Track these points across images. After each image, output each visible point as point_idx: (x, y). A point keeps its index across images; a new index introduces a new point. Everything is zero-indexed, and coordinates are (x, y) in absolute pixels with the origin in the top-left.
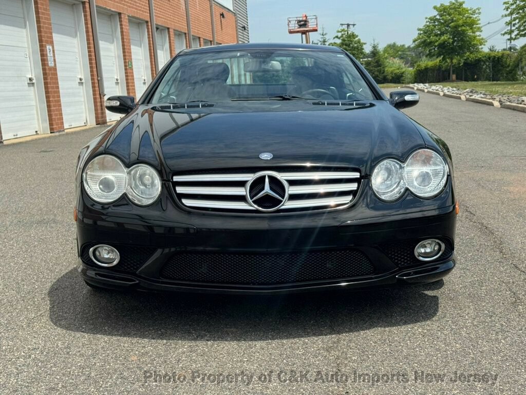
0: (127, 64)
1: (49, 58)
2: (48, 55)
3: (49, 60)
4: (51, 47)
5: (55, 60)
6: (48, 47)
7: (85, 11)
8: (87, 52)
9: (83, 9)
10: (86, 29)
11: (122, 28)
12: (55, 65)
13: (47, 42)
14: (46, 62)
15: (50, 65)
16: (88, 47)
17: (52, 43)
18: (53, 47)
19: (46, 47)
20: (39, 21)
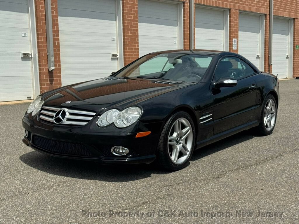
0: (295, 47)
1: (233, 45)
2: (233, 43)
3: (233, 46)
4: (236, 40)
5: (237, 46)
6: (234, 40)
7: (266, 19)
8: (264, 41)
9: (265, 18)
10: (265, 28)
11: (294, 27)
12: (238, 49)
13: (234, 37)
14: (231, 47)
15: (233, 49)
16: (265, 38)
17: (237, 38)
18: (238, 40)
19: (232, 40)
20: (230, 26)
